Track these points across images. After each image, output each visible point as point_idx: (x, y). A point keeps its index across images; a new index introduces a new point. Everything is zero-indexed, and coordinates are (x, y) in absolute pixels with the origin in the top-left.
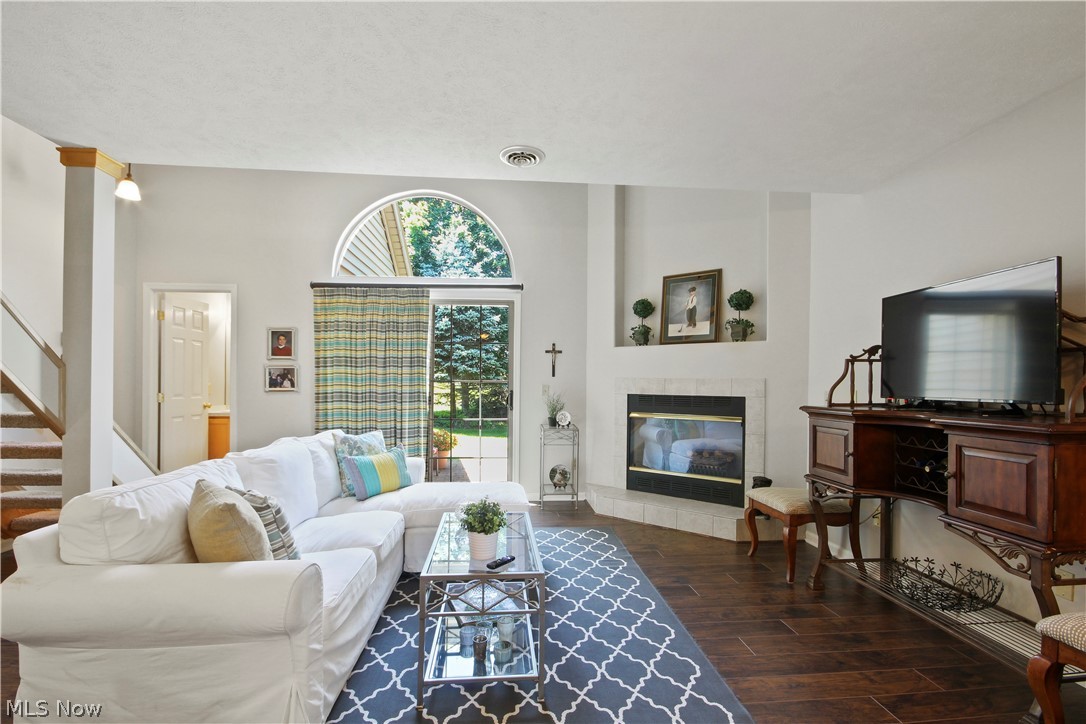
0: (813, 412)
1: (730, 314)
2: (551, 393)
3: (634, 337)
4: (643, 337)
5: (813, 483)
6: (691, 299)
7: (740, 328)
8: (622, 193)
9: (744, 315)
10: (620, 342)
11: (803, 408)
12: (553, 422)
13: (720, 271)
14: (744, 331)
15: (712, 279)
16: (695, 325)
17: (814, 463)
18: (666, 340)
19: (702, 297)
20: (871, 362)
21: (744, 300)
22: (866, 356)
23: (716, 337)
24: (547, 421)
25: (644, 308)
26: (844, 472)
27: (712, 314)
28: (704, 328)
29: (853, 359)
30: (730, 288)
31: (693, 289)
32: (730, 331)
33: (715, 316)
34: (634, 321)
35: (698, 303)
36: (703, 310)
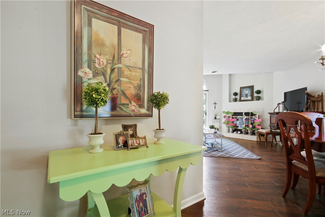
0: (270, 114)
1: (255, 95)
2: (215, 112)
3: (233, 100)
4: (235, 100)
5: (270, 127)
6: (247, 92)
7: (258, 98)
8: (230, 75)
9: (259, 95)
10: (230, 101)
11: (268, 113)
12: (215, 118)
13: (253, 86)
14: (259, 98)
15: (252, 88)
16: (247, 97)
17: (271, 123)
18: (240, 101)
19: (249, 91)
20: (283, 104)
21: (259, 92)
22: (282, 103)
23: (252, 100)
24: (214, 118)
25: (236, 94)
26: (275, 124)
27: (251, 95)
28: (249, 98)
29: (279, 104)
30: (255, 89)
31: (247, 90)
32: (255, 98)
33: (252, 95)
34: (234, 97)
35: (248, 93)
36: (249, 94)
